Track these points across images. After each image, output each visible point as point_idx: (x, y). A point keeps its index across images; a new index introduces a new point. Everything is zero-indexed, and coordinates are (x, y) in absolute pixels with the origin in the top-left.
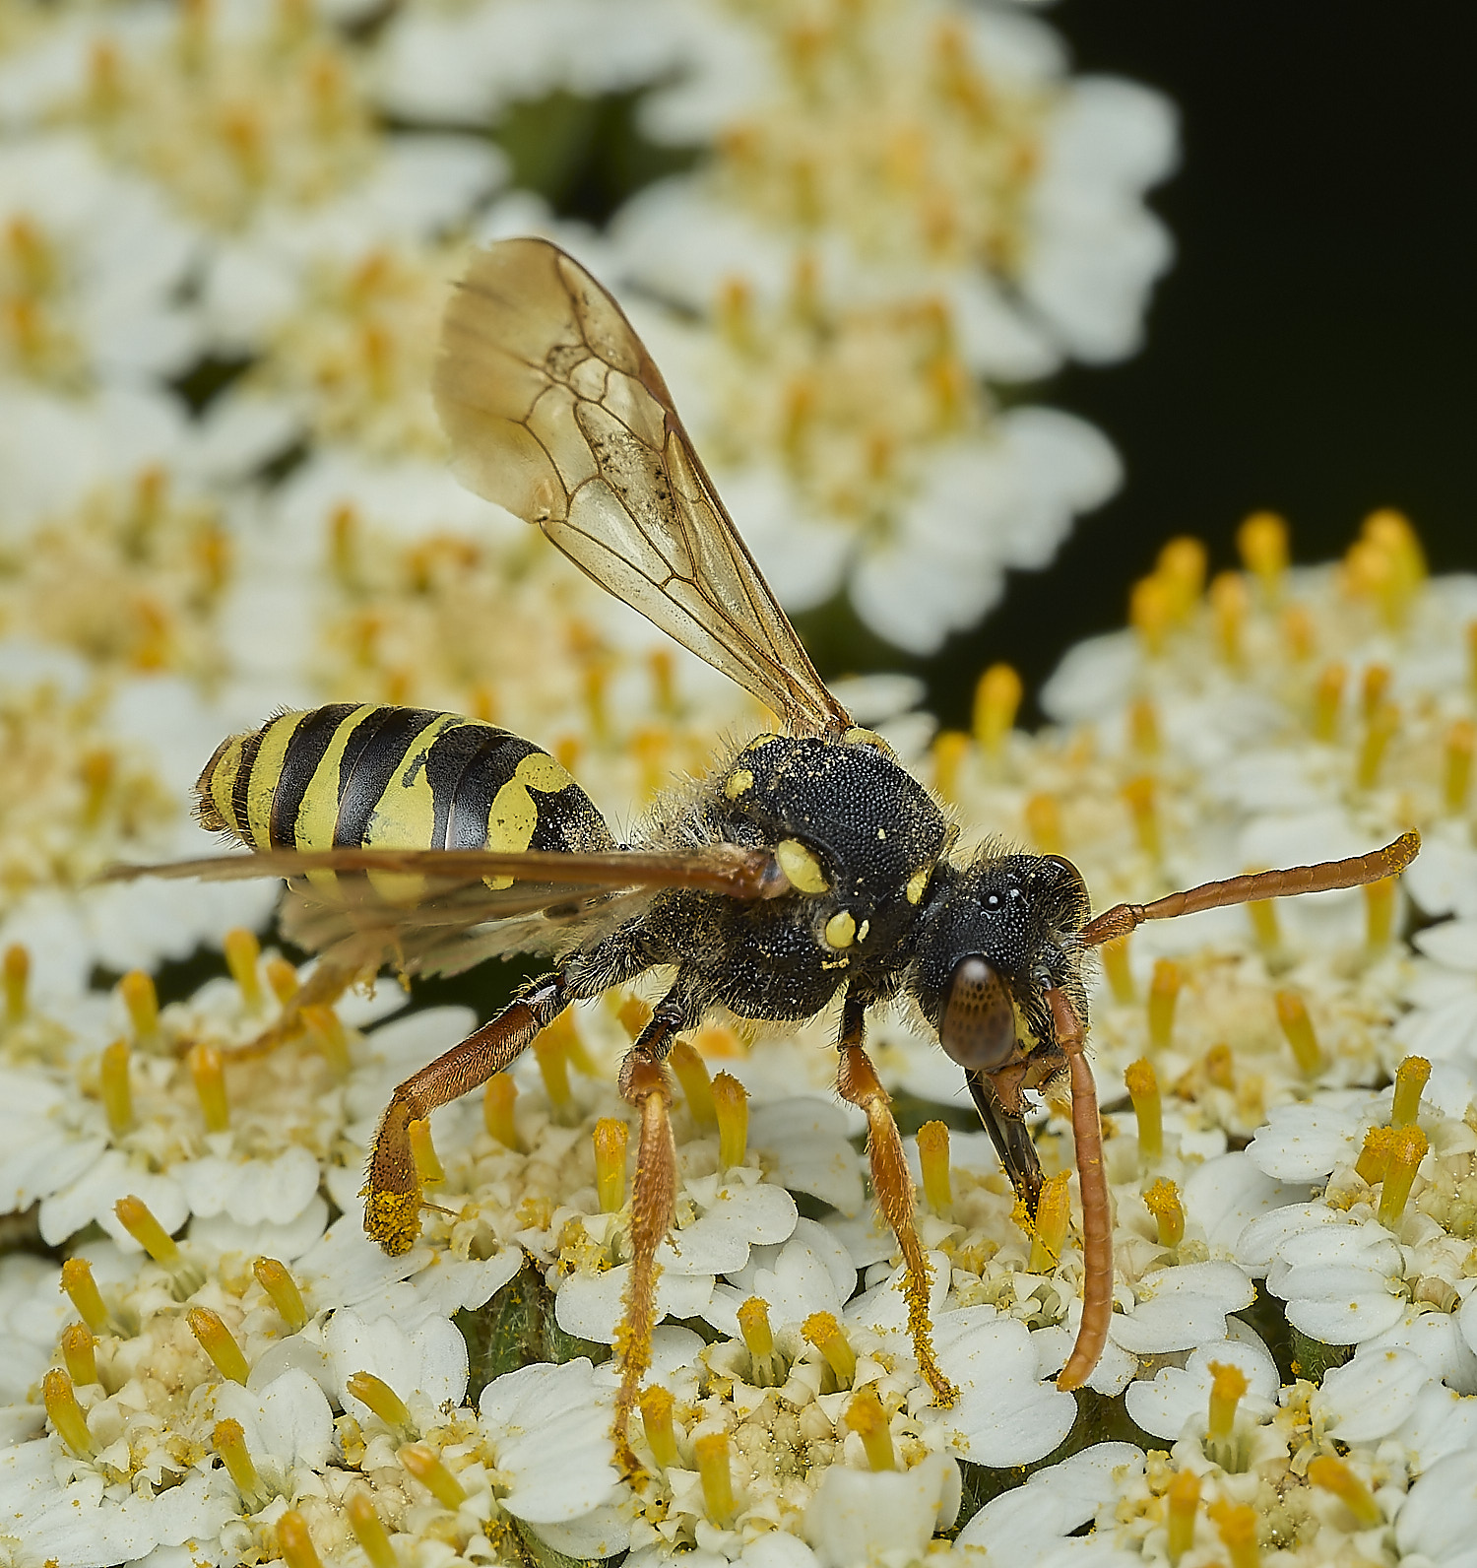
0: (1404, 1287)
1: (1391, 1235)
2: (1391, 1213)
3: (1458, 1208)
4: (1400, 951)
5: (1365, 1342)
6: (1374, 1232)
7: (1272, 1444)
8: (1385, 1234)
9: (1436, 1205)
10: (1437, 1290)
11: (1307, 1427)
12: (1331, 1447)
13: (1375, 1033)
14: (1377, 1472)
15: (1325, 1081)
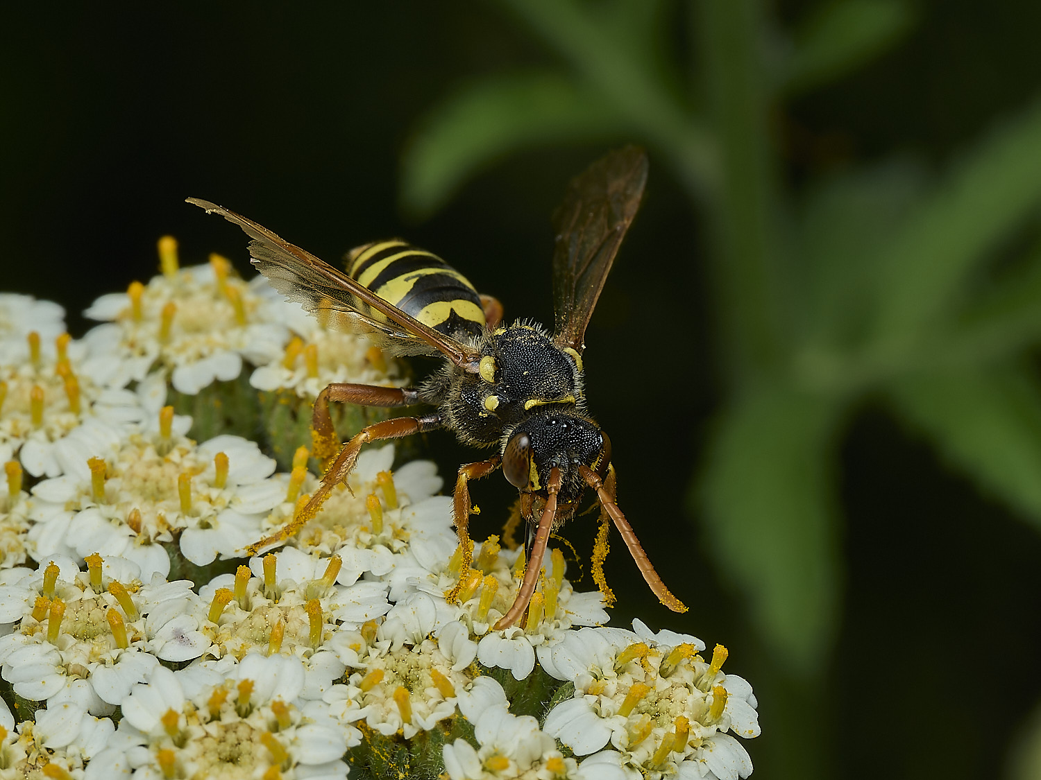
0: (64, 669)
1: (55, 647)
2: (52, 637)
3: (79, 626)
4: (25, 495)
5: (51, 698)
6: (47, 646)
7: (19, 752)
8: (51, 647)
9: (69, 626)
10: (78, 669)
11: (33, 742)
12: (46, 751)
13: (21, 537)
14: (69, 762)
15: (4, 566)
